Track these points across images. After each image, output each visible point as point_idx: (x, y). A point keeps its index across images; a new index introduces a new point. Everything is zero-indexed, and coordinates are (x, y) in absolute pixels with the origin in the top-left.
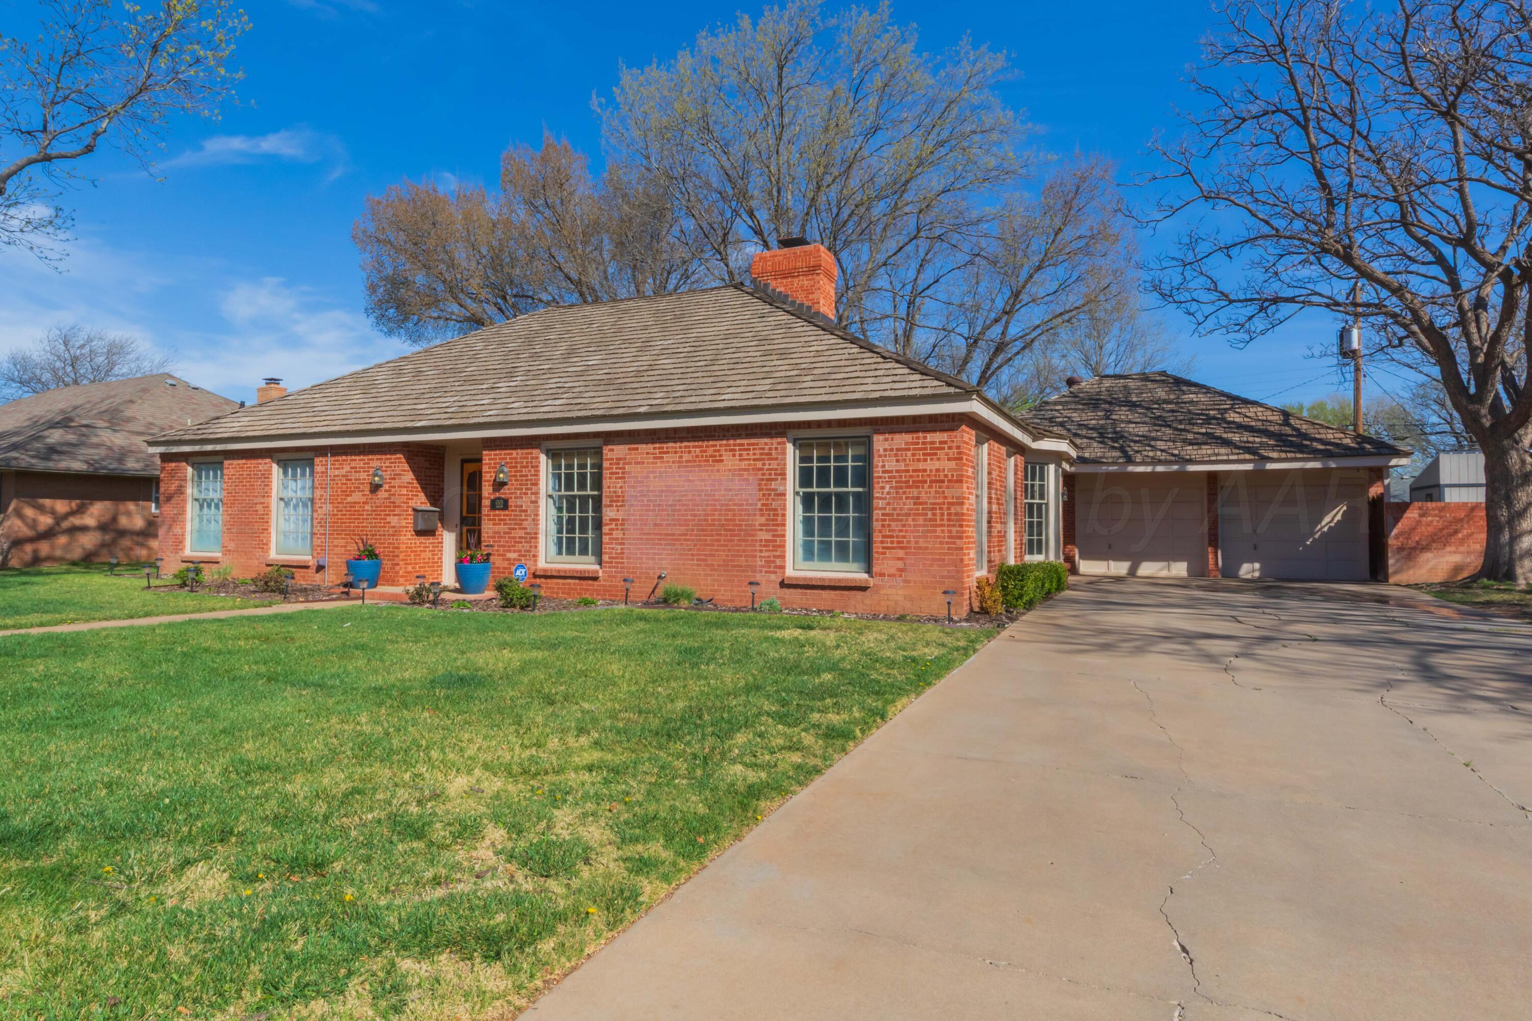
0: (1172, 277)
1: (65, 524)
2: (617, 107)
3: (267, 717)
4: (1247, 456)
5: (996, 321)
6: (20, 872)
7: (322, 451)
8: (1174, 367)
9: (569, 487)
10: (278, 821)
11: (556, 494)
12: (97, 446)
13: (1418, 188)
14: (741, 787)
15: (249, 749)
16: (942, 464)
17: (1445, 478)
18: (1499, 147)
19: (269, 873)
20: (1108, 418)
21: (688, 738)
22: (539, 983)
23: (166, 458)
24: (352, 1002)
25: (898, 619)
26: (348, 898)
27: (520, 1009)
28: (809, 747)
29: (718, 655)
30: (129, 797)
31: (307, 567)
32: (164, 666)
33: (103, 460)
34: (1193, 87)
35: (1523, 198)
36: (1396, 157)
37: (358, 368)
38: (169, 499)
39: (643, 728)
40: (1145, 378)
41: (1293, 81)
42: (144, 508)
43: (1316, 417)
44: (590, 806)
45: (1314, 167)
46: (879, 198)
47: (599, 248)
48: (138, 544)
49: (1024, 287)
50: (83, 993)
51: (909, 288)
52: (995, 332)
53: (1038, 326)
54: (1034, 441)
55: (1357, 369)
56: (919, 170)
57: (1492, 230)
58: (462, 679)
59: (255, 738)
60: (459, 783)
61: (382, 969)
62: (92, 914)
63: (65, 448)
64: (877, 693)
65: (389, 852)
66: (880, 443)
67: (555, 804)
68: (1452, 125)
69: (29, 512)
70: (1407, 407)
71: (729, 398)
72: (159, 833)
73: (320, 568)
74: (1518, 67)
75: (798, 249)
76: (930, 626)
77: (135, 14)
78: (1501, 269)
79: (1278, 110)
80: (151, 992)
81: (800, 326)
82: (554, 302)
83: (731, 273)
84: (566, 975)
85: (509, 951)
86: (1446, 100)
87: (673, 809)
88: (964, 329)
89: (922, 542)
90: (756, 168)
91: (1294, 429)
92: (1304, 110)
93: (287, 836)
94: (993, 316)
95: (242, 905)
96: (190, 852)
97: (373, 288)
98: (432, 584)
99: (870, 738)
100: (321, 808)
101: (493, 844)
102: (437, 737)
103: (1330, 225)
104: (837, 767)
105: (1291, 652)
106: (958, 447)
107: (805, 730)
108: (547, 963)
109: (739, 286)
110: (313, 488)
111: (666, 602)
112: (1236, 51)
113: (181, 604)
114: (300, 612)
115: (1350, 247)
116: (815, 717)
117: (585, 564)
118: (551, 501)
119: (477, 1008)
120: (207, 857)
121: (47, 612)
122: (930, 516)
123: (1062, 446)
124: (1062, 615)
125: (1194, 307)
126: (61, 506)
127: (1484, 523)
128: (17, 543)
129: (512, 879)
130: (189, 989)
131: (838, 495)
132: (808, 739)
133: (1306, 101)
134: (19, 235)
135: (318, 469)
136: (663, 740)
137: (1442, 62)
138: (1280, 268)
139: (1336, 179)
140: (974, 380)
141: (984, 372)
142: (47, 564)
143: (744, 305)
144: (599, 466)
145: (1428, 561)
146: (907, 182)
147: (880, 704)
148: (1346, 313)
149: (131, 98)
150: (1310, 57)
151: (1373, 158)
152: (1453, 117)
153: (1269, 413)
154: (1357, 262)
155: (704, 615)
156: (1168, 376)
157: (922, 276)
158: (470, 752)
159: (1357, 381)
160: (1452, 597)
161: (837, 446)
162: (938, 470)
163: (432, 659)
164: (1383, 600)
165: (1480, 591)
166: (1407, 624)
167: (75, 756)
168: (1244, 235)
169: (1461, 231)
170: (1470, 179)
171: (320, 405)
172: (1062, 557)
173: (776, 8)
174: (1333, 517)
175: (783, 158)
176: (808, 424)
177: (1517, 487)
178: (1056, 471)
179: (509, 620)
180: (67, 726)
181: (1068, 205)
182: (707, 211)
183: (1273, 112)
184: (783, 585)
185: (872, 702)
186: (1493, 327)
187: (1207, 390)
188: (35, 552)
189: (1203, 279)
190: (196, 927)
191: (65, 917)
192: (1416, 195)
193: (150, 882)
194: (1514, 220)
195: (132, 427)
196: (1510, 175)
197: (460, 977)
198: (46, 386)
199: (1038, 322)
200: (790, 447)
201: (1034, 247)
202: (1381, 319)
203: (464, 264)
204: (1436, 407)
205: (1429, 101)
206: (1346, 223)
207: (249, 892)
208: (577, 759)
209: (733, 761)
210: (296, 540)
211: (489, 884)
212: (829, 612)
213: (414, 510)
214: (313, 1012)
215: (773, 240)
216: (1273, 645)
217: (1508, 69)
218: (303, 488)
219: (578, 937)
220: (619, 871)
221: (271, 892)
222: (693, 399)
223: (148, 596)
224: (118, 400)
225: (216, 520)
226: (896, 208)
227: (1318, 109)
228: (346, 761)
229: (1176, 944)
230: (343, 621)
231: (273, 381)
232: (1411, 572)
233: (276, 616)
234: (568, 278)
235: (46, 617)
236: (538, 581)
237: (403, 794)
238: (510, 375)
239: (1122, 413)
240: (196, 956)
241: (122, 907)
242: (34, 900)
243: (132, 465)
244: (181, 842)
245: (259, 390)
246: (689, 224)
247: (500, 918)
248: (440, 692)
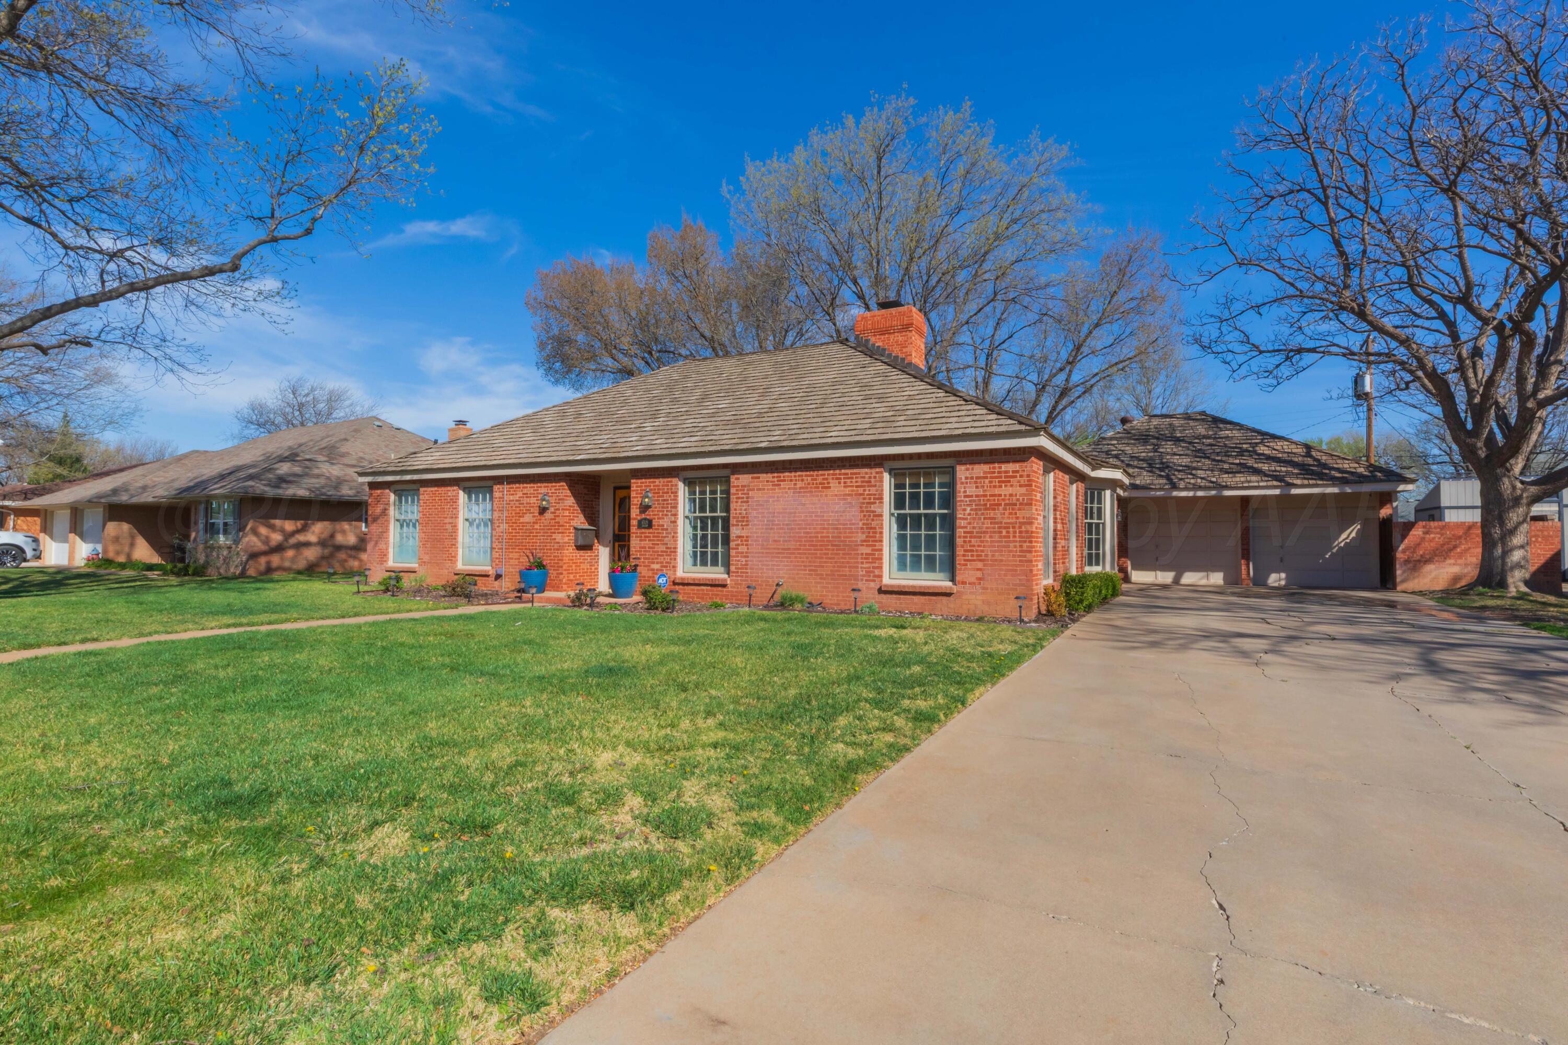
0: (1212, 331)
1: (293, 541)
2: (743, 193)
3: (448, 701)
4: (1275, 483)
5: (1061, 370)
6: (238, 831)
7: (499, 480)
8: (1213, 407)
9: (702, 509)
10: (453, 789)
11: (691, 515)
12: (318, 476)
13: (1423, 254)
14: (841, 762)
15: (432, 727)
16: (1015, 490)
17: (1445, 501)
18: (1494, 218)
19: (443, 833)
20: (1156, 451)
21: (798, 720)
22: (666, 930)
23: (373, 486)
24: (508, 944)
25: (978, 620)
26: (508, 855)
27: (650, 953)
28: (900, 729)
29: (825, 650)
30: (332, 767)
31: (488, 576)
32: (366, 657)
33: (323, 487)
34: (1229, 170)
35: (1514, 261)
36: (1404, 228)
37: (529, 411)
38: (375, 520)
39: (761, 712)
40: (1187, 417)
41: (1315, 165)
42: (356, 527)
43: (1333, 450)
44: (714, 778)
45: (1333, 237)
46: (962, 267)
47: (729, 311)
48: (350, 556)
49: (1084, 341)
50: (282, 935)
51: (987, 342)
52: (1060, 379)
53: (1097, 374)
54: (1094, 469)
55: (1369, 409)
56: (996, 243)
57: (1487, 289)
58: (610, 670)
59: (437, 718)
60: (605, 758)
61: (534, 916)
62: (295, 867)
63: (291, 478)
64: (959, 683)
65: (545, 816)
66: (962, 472)
67: (685, 775)
68: (1452, 200)
69: (263, 530)
70: (1412, 442)
71: (835, 435)
72: (355, 799)
73: (498, 577)
74: (1510, 150)
75: (893, 311)
76: (1004, 626)
77: (345, 120)
78: (1495, 323)
79: (1302, 189)
80: (339, 935)
81: (895, 375)
82: (691, 356)
83: (838, 331)
84: (690, 923)
85: (642, 902)
86: (1448, 178)
87: (784, 781)
88: (1034, 377)
89: (997, 556)
90: (858, 243)
91: (1315, 459)
92: (1324, 189)
93: (460, 801)
94: (1058, 365)
95: (419, 860)
96: (379, 815)
97: (542, 345)
98: (589, 590)
99: (953, 721)
100: (489, 778)
101: (632, 810)
102: (588, 718)
103: (1346, 287)
104: (924, 745)
105: (1313, 649)
106: (1028, 476)
107: (896, 714)
108: (674, 913)
109: (844, 342)
110: (492, 510)
111: (782, 605)
112: (1266, 139)
113: (384, 606)
114: (481, 613)
115: (1364, 305)
116: (906, 703)
117: (716, 573)
118: (687, 521)
119: (613, 951)
120: (393, 819)
121: (275, 612)
122: (1004, 533)
123: (1117, 475)
124: (1118, 617)
125: (1229, 357)
126: (289, 526)
127: (1479, 539)
128: (254, 556)
129: (646, 841)
130: (371, 933)
131: (926, 515)
132: (899, 722)
133: (1326, 181)
134: (252, 303)
135: (497, 494)
136: (777, 722)
137: (1444, 146)
138: (1303, 323)
139: (1352, 248)
140: (1043, 419)
141: (1051, 413)
142: (278, 573)
143: (848, 358)
144: (727, 492)
145: (1431, 572)
146: (986, 253)
147: (961, 692)
148: (1361, 361)
149: (342, 190)
150: (1330, 142)
151: (1384, 229)
152: (1454, 193)
153: (1294, 446)
154: (1370, 318)
155: (815, 616)
156: (1206, 415)
157: (998, 332)
158: (615, 731)
159: (1369, 419)
160: (1451, 602)
161: (927, 474)
162: (1011, 495)
163: (586, 653)
164: (1392, 605)
165: (1476, 598)
166: (1413, 626)
167: (289, 733)
168: (1273, 295)
169: (1460, 291)
170: (1468, 246)
171: (498, 442)
172: (1116, 568)
173: (876, 109)
174: (1350, 534)
175: (882, 235)
176: (902, 457)
177: (1509, 508)
178: (1112, 496)
179: (652, 620)
180: (285, 707)
181: (1122, 272)
182: (818, 280)
183: (1298, 191)
184: (881, 591)
185: (954, 691)
186: (1488, 373)
187: (1241, 427)
188: (268, 563)
189: (1237, 333)
190: (380, 879)
191: (273, 869)
192: (1421, 261)
193: (344, 840)
194: (1506, 281)
195: (346, 460)
196: (1503, 242)
197: (599, 924)
198: (278, 426)
199: (1096, 371)
200: (886, 476)
201: (1093, 307)
202: (1390, 366)
203: (617, 325)
204: (1437, 441)
205: (1433, 180)
206: (1360, 285)
207: (426, 850)
208: (704, 738)
209: (836, 740)
210: (478, 553)
211: (626, 844)
212: (919, 614)
213: (575, 529)
214: (474, 953)
215: (873, 304)
216: (1296, 643)
217: (1502, 152)
218: (485, 510)
219: (700, 891)
220: (737, 834)
221: (444, 850)
222: (805, 436)
223: (358, 599)
224: (335, 439)
225: (414, 537)
226: (976, 275)
227: (1336, 188)
228: (512, 738)
229: (1214, 902)
230: (515, 620)
231: (461, 423)
232: (1416, 581)
233: (460, 616)
234: (702, 336)
235: (274, 617)
236: (677, 587)
237: (557, 766)
238: (654, 417)
239: (1168, 447)
240: (379, 904)
241: (320, 861)
242: (248, 854)
243: (346, 492)
244: (371, 807)
245: (450, 430)
246: (803, 291)
247: (635, 874)
248: (593, 681)
